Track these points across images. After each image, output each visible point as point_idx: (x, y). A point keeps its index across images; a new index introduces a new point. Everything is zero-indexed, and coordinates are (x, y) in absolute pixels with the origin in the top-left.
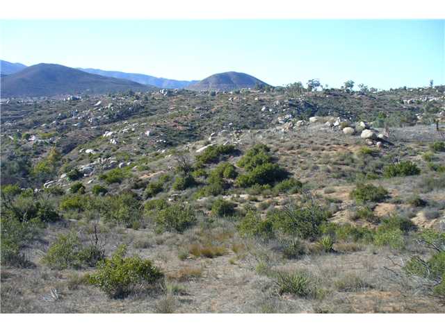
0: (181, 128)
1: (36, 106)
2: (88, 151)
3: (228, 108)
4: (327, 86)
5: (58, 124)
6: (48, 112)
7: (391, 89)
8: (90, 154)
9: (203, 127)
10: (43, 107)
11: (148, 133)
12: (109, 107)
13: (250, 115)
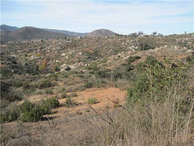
0: (92, 51)
1: (28, 44)
2: (57, 61)
3: (109, 43)
4: (145, 34)
5: (40, 51)
6: (34, 46)
7: (170, 35)
8: (58, 62)
9: (100, 51)
10: (31, 44)
11: (80, 54)
12: (60, 43)
13: (118, 46)
